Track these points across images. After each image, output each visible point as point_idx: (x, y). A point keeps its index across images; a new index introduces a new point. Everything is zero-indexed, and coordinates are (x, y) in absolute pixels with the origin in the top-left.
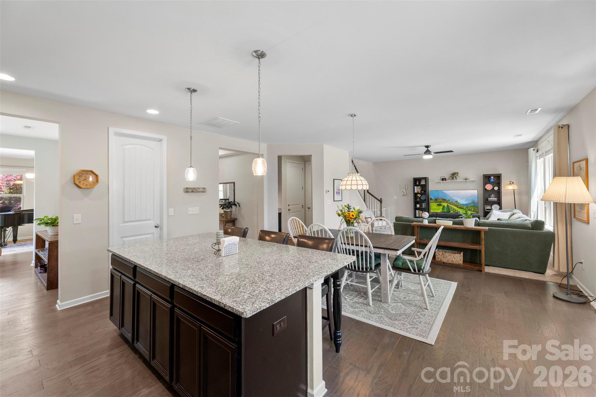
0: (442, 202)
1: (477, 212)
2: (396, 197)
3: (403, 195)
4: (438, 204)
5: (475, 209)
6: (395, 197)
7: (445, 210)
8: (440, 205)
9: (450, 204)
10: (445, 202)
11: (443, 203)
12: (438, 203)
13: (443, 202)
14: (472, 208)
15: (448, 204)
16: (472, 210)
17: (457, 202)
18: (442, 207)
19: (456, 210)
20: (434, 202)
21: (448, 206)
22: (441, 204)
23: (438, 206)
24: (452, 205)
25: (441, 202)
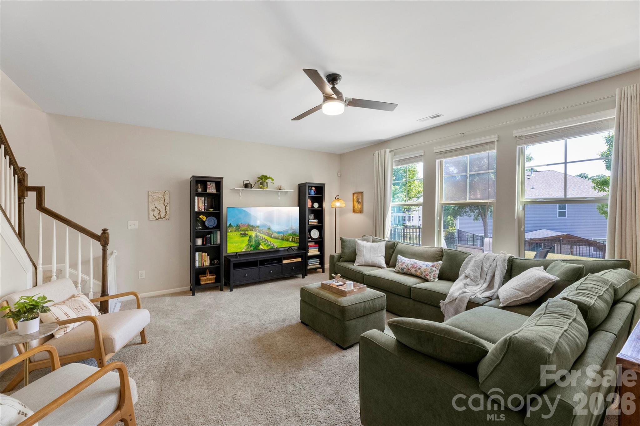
0: (248, 231)
1: (296, 242)
2: (136, 223)
3: (158, 217)
4: (241, 234)
5: (294, 238)
6: (134, 225)
7: (252, 242)
8: (244, 235)
9: (261, 233)
10: (252, 230)
11: (250, 231)
12: (242, 232)
13: (249, 229)
14: (290, 236)
15: (257, 233)
16: (291, 239)
17: (269, 229)
18: (248, 238)
19: (268, 241)
20: (235, 231)
21: (257, 236)
22: (247, 233)
23: (242, 237)
24: (262, 234)
25: (246, 230)
